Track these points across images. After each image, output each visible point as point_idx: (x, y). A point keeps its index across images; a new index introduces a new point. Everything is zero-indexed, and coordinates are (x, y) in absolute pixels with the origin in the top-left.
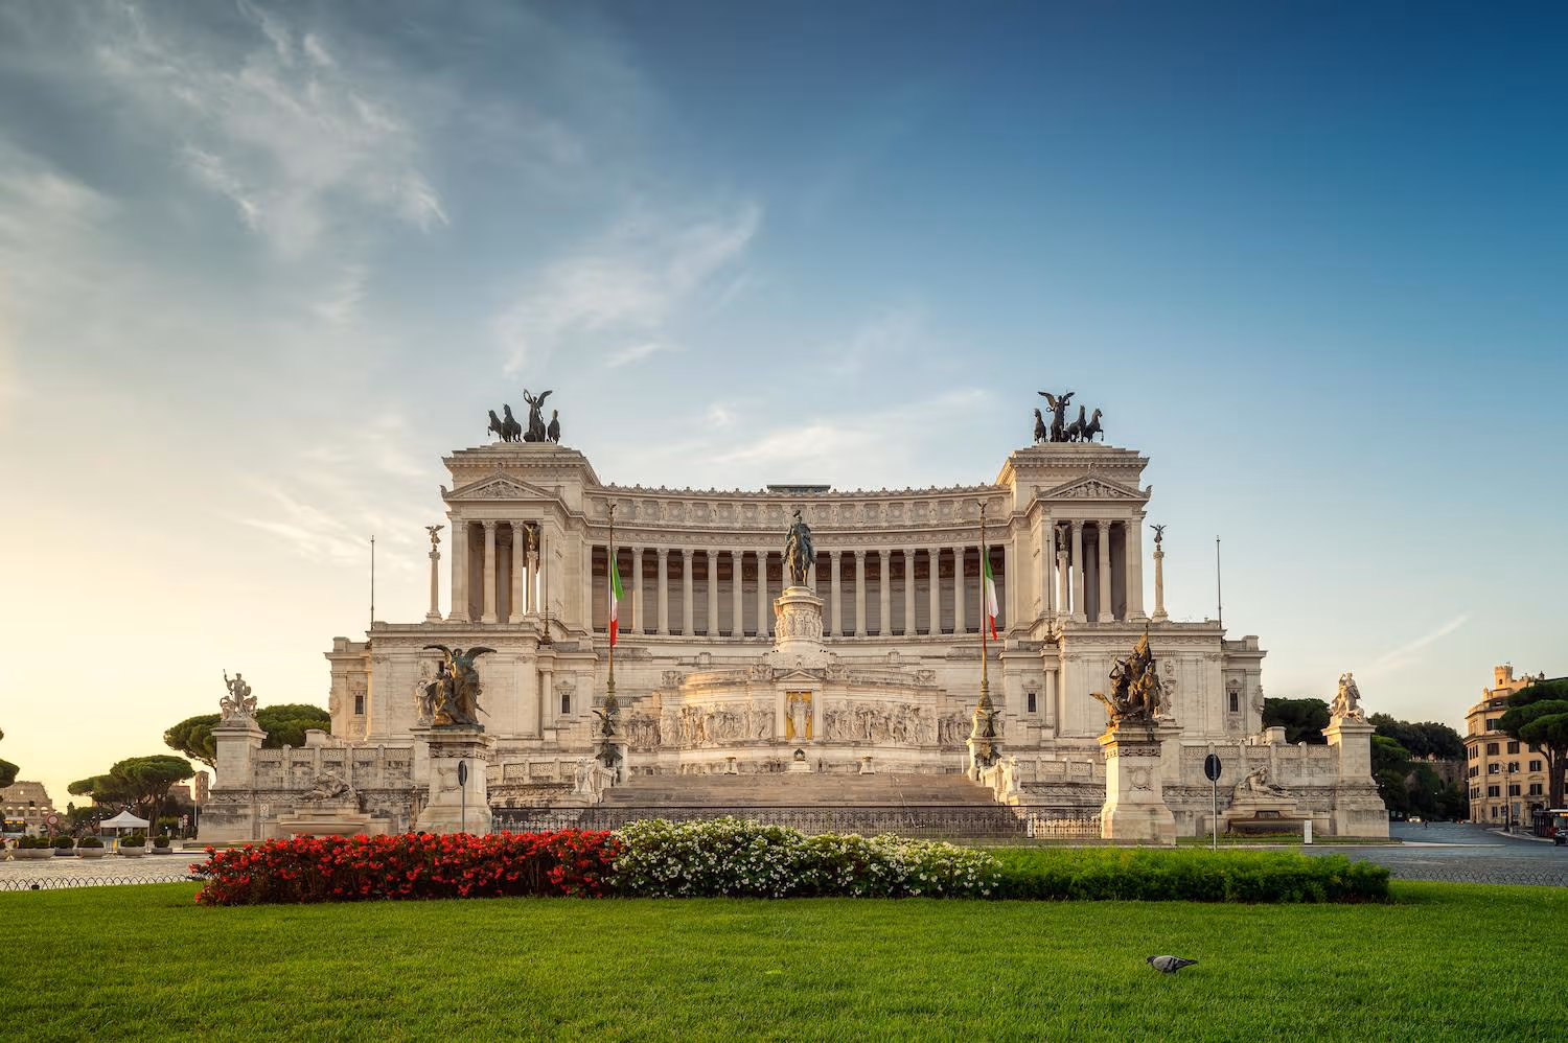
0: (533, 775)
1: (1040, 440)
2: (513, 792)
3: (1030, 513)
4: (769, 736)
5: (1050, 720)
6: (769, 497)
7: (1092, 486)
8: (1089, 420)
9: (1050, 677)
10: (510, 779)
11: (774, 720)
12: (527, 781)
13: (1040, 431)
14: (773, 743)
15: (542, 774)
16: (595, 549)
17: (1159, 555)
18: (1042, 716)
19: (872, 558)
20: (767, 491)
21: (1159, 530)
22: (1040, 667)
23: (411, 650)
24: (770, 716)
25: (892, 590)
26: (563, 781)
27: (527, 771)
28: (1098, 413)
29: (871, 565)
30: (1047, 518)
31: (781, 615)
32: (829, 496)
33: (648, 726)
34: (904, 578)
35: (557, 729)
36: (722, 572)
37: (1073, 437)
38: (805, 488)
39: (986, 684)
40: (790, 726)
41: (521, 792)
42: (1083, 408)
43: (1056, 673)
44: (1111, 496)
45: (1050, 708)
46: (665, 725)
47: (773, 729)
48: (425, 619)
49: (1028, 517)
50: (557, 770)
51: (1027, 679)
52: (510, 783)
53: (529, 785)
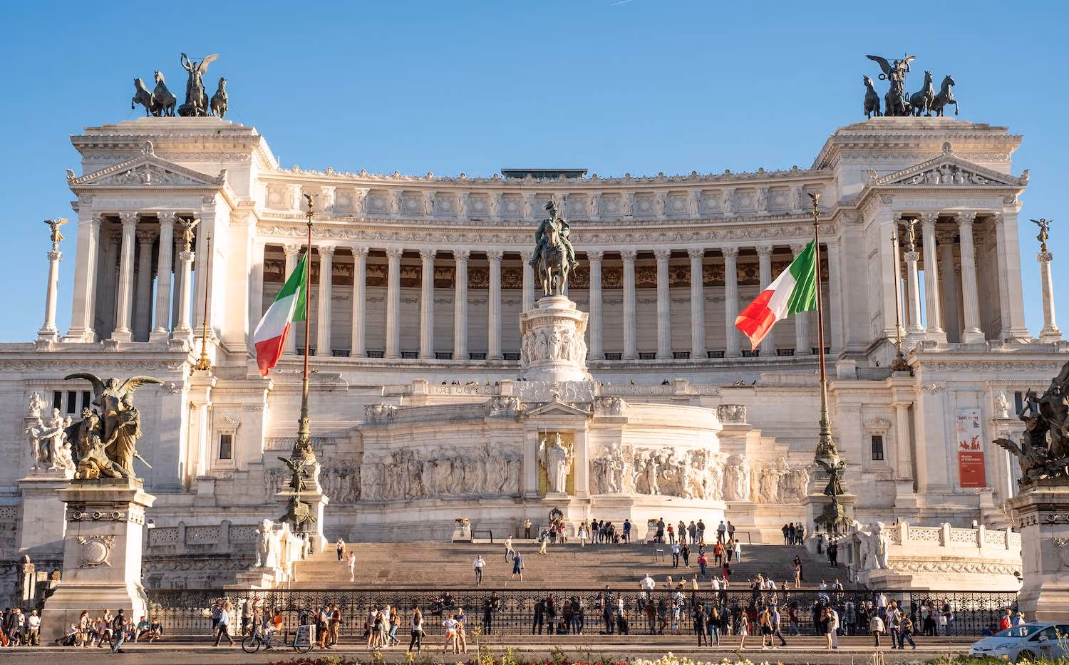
0: (189, 543)
1: (872, 113)
2: (160, 566)
3: (862, 204)
4: (515, 489)
5: (905, 471)
6: (506, 184)
7: (947, 171)
8: (935, 90)
9: (902, 414)
10: (156, 547)
11: (520, 470)
12: (181, 550)
13: (872, 104)
14: (518, 498)
15: (202, 542)
16: (270, 249)
17: (1046, 257)
18: (893, 464)
19: (645, 262)
20: (500, 176)
21: (1043, 225)
22: (888, 400)
23: (17, 376)
24: (514, 465)
25: (673, 300)
26: (231, 550)
27: (182, 537)
28: (948, 82)
29: (645, 268)
30: (887, 209)
31: (529, 334)
32: (587, 183)
33: (343, 476)
34: (688, 285)
35: (216, 480)
36: (439, 277)
37: (917, 110)
38: (553, 174)
39: (823, 423)
40: (543, 477)
41: (172, 565)
42: (927, 75)
43: (910, 408)
44: (973, 183)
45: (904, 455)
46: (367, 475)
47: (519, 480)
48: (37, 338)
49: (859, 208)
50: (224, 535)
51: (870, 415)
52: (156, 553)
53: (182, 556)
